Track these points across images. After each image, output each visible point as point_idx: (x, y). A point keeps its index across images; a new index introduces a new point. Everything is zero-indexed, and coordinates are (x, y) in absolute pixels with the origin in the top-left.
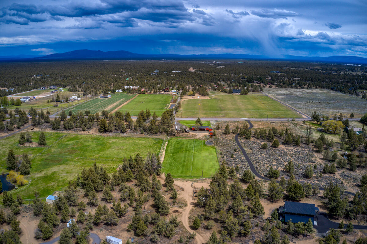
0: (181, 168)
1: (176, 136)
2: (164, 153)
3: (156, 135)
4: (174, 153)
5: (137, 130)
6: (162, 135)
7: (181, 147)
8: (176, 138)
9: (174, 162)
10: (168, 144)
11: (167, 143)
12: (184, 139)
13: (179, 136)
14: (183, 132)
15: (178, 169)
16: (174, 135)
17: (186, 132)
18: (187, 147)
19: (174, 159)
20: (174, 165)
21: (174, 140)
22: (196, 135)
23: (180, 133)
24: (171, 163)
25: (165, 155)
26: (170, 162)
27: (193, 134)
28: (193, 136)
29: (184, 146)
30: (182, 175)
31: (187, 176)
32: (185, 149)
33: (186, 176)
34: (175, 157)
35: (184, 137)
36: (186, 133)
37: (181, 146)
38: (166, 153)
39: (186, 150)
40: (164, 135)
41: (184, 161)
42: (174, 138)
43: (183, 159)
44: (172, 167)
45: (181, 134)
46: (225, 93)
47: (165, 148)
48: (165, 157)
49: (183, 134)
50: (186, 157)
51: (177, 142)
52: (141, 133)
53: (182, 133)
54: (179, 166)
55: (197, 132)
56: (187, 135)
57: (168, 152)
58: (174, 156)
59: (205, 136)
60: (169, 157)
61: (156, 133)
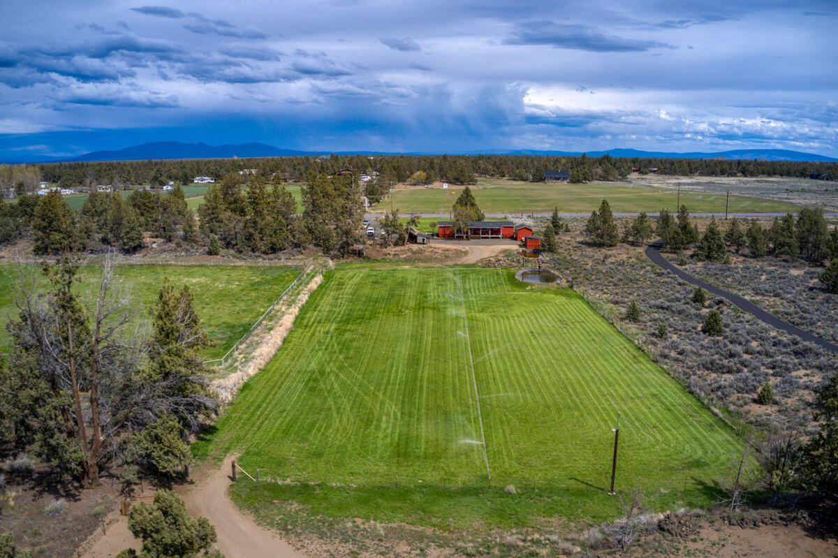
0: (392, 408)
1: (368, 259)
2: (288, 320)
3: (271, 256)
4: (347, 320)
5: (196, 242)
6: (300, 257)
7: (391, 296)
8: (369, 264)
9: (341, 368)
10: (321, 287)
11: (318, 279)
12: (407, 267)
13: (379, 258)
14: (400, 242)
15: (369, 422)
16: (359, 254)
17: (413, 238)
18: (421, 293)
19: (345, 347)
20: (343, 384)
21: (357, 271)
22: (459, 254)
23: (384, 244)
24: (322, 373)
25: (291, 331)
26: (313, 366)
27: (447, 250)
28: (447, 257)
29: (411, 292)
30: (404, 476)
31: (453, 487)
32: (412, 304)
33: (448, 494)
34: (352, 340)
35: (407, 261)
36: (415, 247)
37: (392, 289)
38: (299, 321)
39: (421, 307)
40: (309, 256)
41: (414, 361)
42: (358, 266)
43: (404, 349)
44: (319, 401)
45: (391, 250)
46: (523, 182)
47: (304, 298)
48: (285, 341)
49: (398, 248)
50: (428, 340)
51: (374, 279)
52: (210, 253)
53: (396, 244)
54: (375, 396)
55: (462, 242)
56: (420, 252)
57: (312, 316)
58: (348, 336)
59: (507, 253)
60: (315, 339)
61: (274, 249)
